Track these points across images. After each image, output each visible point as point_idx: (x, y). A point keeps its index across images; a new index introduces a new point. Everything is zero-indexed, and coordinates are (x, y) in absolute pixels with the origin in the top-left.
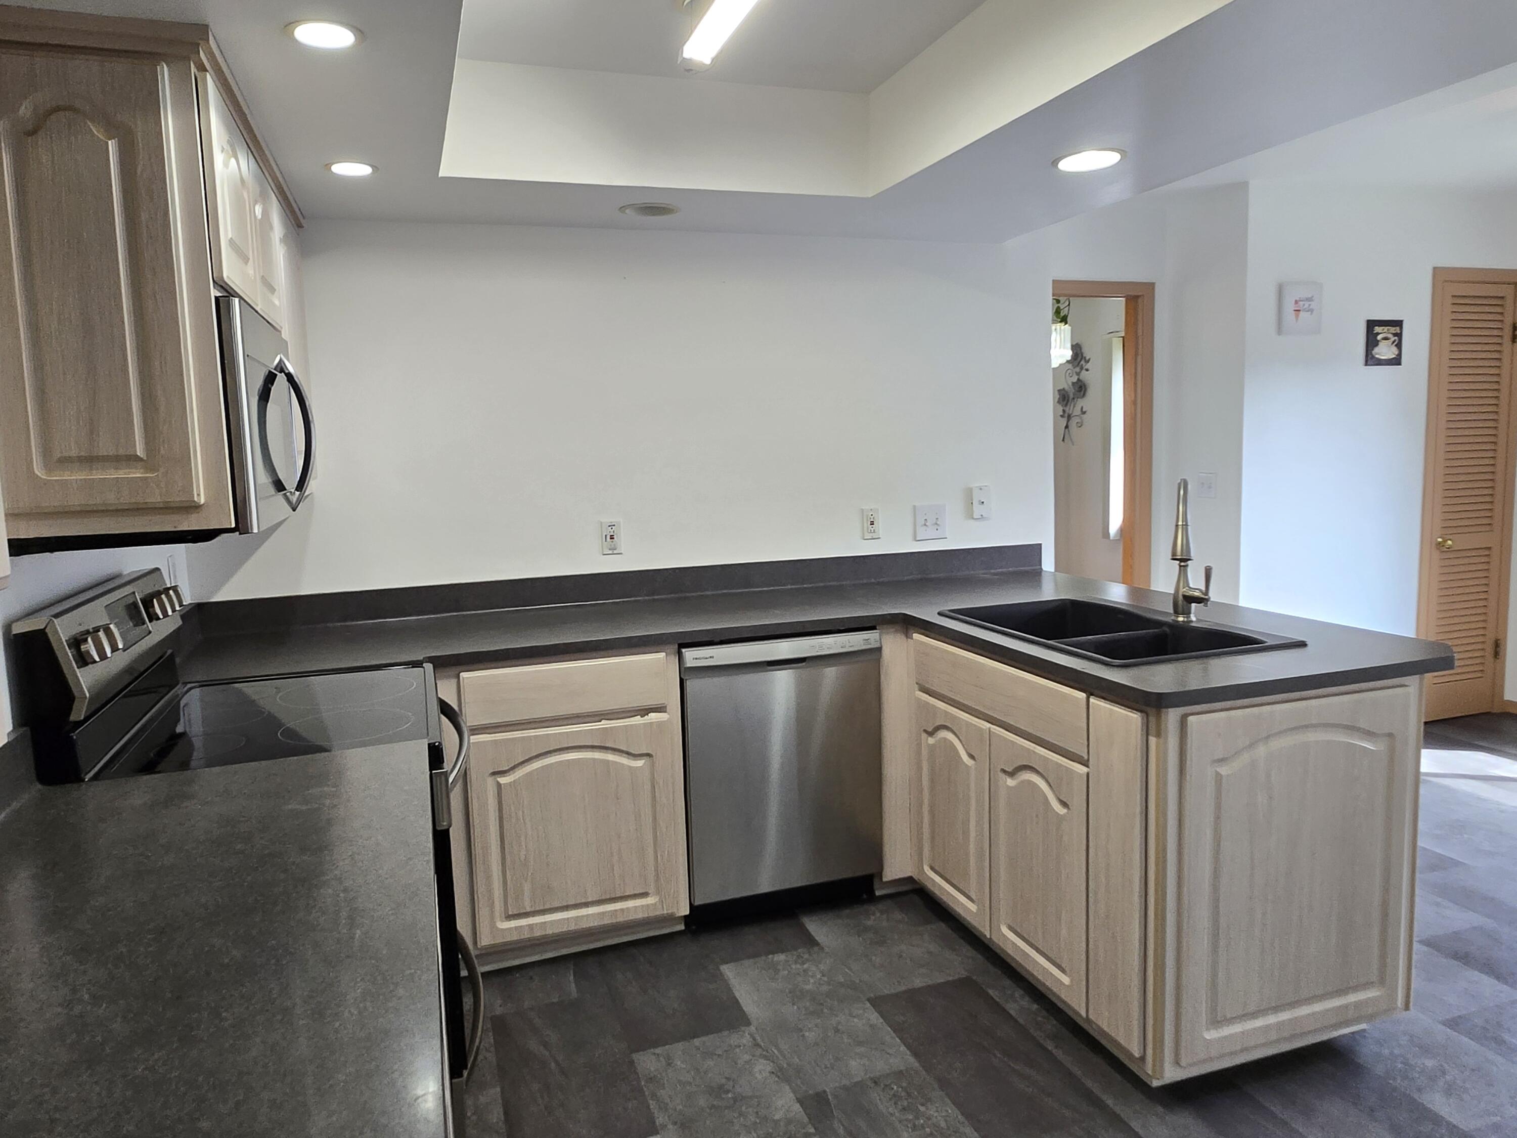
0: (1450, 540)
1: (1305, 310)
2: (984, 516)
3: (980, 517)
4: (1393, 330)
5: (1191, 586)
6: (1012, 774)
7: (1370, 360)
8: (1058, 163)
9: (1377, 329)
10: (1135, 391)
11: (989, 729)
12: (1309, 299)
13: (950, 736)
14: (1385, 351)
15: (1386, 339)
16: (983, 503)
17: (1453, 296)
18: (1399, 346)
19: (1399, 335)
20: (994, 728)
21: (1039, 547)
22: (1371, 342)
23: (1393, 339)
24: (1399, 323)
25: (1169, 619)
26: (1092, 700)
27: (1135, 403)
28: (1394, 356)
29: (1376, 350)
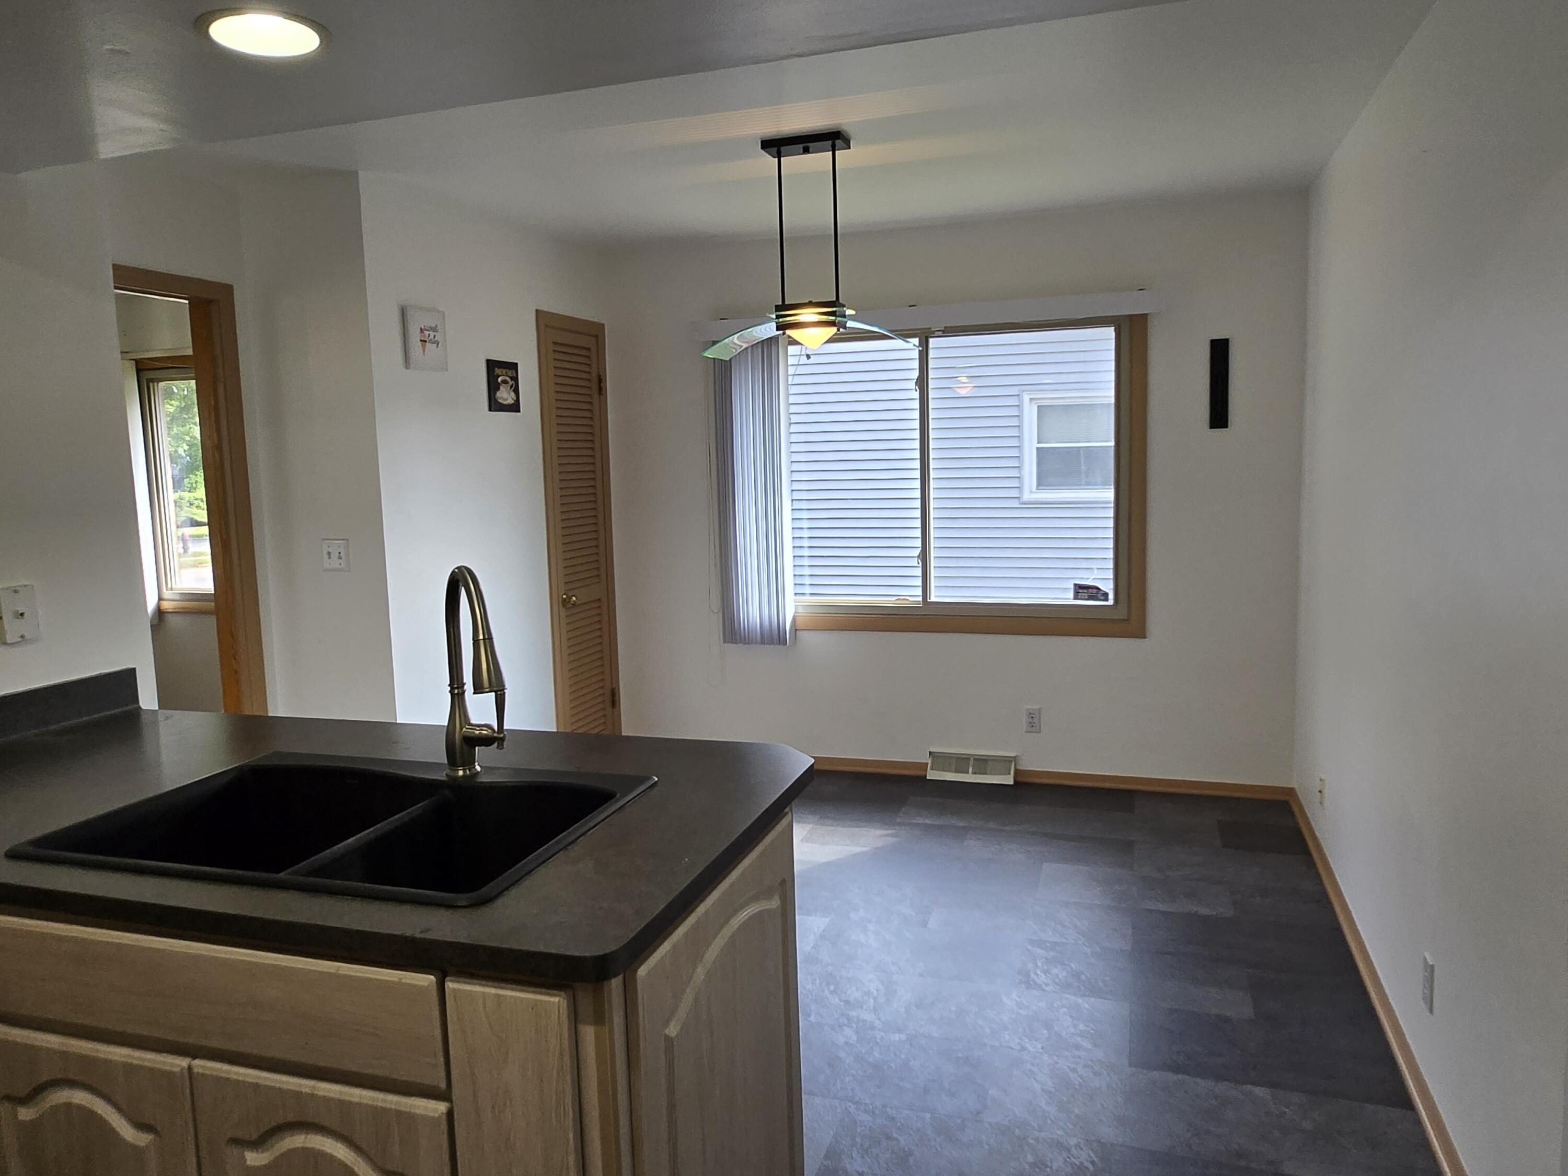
0: (574, 596)
1: (430, 341)
2: (28, 637)
3: (19, 639)
4: (510, 373)
5: (473, 721)
6: (258, 1144)
7: (494, 405)
8: (210, 24)
9: (498, 371)
10: (218, 431)
11: (190, 1068)
12: (434, 329)
13: (80, 1097)
14: (505, 395)
15: (505, 382)
16: (22, 614)
17: (554, 343)
18: (516, 391)
19: (515, 379)
20: (200, 1065)
21: (131, 673)
22: (493, 387)
23: (511, 383)
24: (514, 366)
25: (441, 776)
26: (450, 985)
27: (219, 447)
28: (513, 402)
29: (498, 394)
